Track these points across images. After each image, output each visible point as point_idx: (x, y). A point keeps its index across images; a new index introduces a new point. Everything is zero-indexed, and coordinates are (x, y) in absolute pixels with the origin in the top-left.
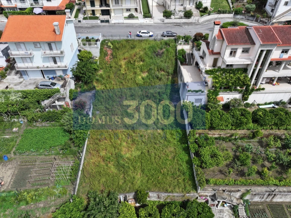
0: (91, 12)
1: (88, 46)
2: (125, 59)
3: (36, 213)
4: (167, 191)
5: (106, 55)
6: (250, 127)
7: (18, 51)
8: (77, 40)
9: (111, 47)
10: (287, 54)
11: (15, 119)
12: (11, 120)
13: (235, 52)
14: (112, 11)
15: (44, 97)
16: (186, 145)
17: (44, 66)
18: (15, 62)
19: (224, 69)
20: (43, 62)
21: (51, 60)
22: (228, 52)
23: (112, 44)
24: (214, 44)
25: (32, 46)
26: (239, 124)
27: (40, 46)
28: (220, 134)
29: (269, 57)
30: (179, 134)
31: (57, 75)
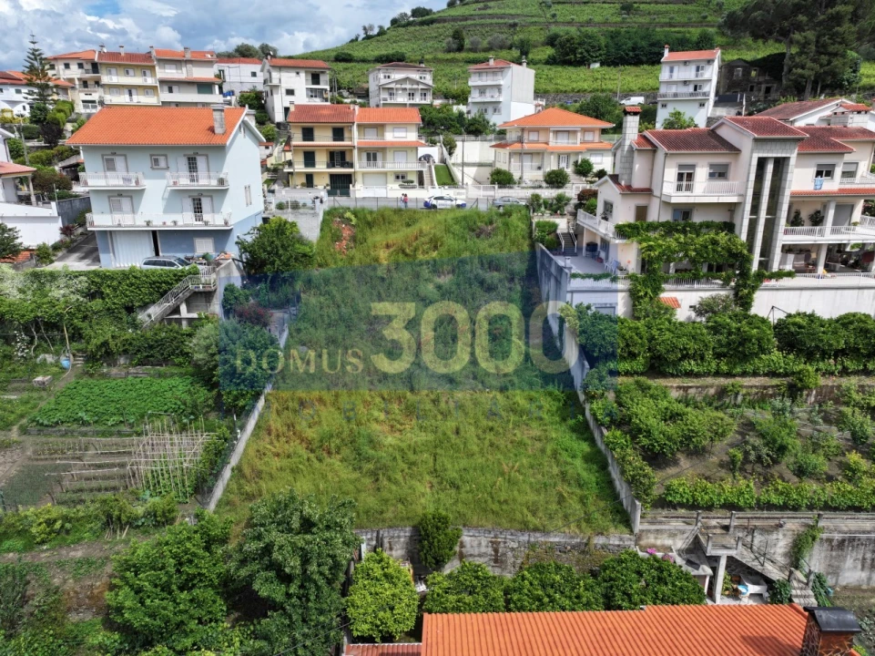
0: (304, 180)
1: (290, 210)
2: (388, 246)
3: (54, 577)
4: (525, 527)
5: (337, 237)
6: (775, 364)
7: (106, 177)
8: (262, 195)
9: (351, 220)
10: (832, 178)
11: (47, 356)
12: (36, 357)
13: (690, 177)
14: (359, 178)
15: (151, 294)
16: (580, 417)
17: (164, 223)
18: (89, 210)
19: (667, 222)
20: (166, 211)
21: (189, 204)
22: (671, 174)
23: (356, 216)
24: (631, 169)
25: (146, 162)
26: (738, 347)
27: (167, 164)
28: (686, 389)
29: (786, 180)
30: (556, 399)
31: (196, 255)
